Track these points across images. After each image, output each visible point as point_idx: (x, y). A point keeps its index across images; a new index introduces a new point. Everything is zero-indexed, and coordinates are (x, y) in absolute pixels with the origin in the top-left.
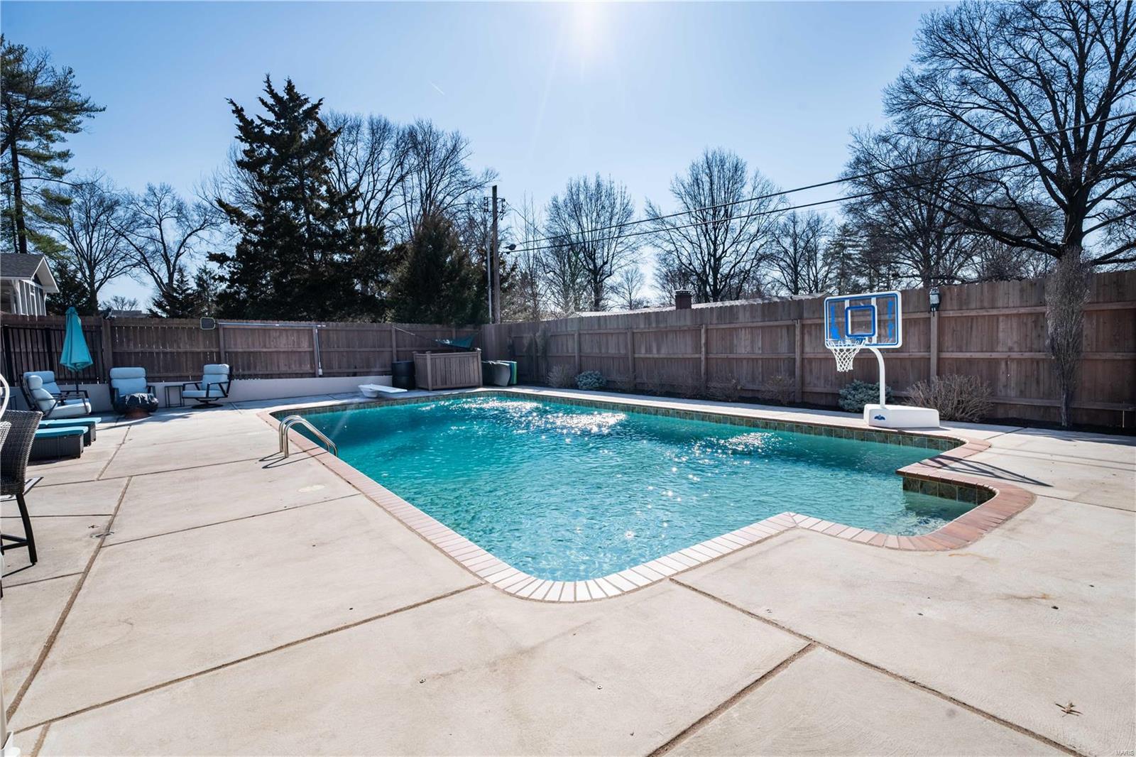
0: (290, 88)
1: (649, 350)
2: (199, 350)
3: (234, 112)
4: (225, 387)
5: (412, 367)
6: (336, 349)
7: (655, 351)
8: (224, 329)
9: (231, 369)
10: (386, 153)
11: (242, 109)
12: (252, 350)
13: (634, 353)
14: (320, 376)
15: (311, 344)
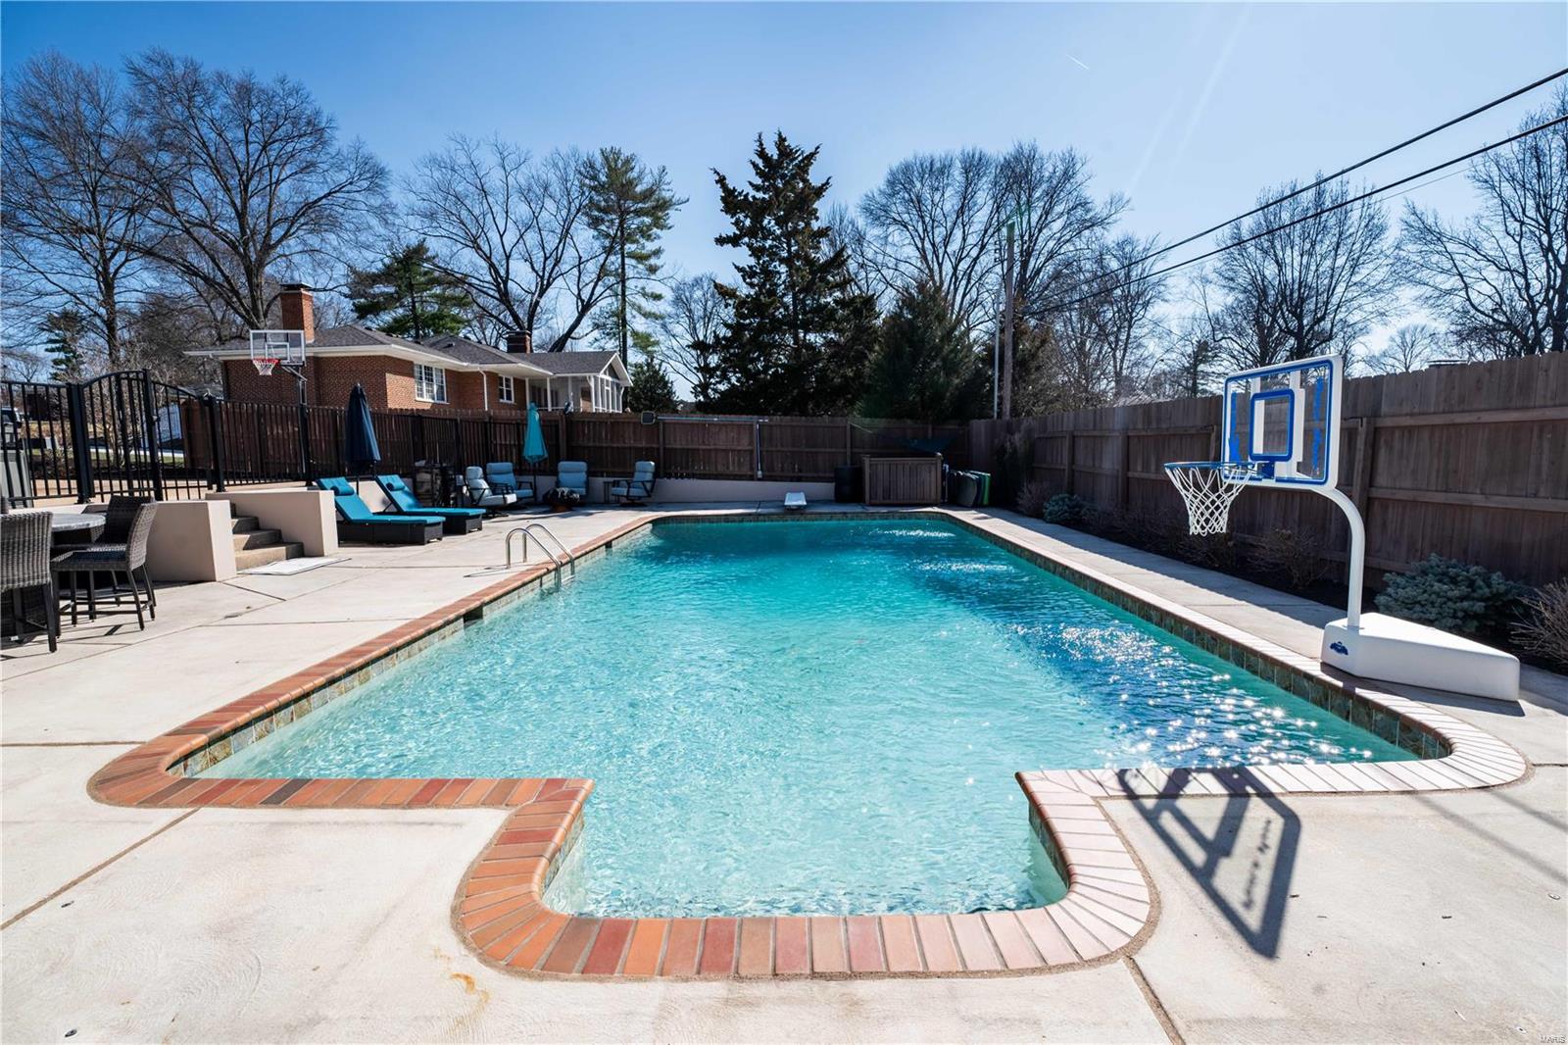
0: (781, 141)
1: (1146, 468)
2: (640, 446)
3: (717, 182)
4: (648, 486)
5: (858, 473)
6: (779, 448)
7: (1153, 468)
8: (664, 424)
9: (657, 467)
10: (983, 197)
11: (724, 178)
12: (690, 447)
13: (1128, 470)
14: (759, 480)
15: (751, 443)
